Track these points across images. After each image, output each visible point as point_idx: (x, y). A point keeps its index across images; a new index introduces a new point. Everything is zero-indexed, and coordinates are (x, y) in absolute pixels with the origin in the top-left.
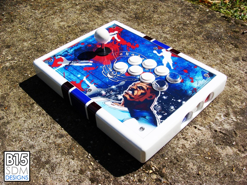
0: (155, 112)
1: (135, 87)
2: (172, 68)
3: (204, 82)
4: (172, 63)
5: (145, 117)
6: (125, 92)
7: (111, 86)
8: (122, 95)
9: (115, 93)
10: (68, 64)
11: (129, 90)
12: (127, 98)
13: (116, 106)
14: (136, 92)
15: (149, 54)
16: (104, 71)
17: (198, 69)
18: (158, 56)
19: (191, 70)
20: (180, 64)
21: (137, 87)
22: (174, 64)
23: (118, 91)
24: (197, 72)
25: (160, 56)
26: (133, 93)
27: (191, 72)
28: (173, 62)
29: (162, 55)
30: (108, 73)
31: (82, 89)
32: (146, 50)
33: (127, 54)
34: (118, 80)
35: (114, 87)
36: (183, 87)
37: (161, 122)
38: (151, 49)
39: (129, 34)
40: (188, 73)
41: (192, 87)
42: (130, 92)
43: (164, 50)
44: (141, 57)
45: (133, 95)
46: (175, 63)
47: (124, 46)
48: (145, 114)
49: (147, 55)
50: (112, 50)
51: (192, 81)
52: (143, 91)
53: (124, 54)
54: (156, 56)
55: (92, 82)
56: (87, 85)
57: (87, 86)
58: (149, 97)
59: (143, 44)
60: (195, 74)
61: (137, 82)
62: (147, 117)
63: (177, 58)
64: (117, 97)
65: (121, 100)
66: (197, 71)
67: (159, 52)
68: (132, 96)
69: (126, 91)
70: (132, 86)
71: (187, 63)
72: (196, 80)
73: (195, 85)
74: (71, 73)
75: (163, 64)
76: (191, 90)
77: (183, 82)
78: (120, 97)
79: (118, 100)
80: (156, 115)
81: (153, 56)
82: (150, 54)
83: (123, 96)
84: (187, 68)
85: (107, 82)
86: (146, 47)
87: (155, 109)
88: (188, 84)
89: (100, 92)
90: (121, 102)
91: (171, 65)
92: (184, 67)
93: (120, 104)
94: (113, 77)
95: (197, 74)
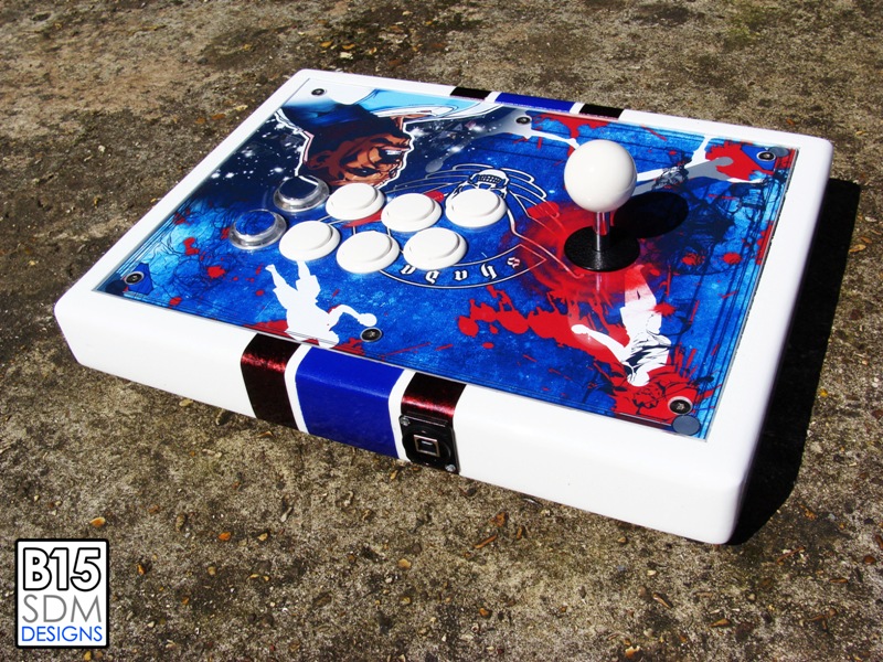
0: (296, 131)
1: (385, 167)
2: (271, 268)
3: (145, 255)
4: (274, 290)
5: (321, 114)
6: (408, 147)
7: (465, 149)
8: (413, 139)
9: (440, 137)
10: (686, 166)
11: (400, 157)
12: (394, 136)
13: (414, 111)
14: (375, 156)
15: (392, 301)
16: (530, 182)
17: (166, 297)
18: (347, 302)
19: (193, 282)
20: (243, 296)
21: (379, 172)
22: (267, 289)
23: (435, 145)
24: (171, 282)
25: (335, 306)
26: (382, 153)
27: (195, 276)
28: (274, 295)
29: (328, 311)
30: (507, 180)
31: (551, 119)
32: (415, 317)
33: (489, 271)
34: (454, 169)
35: (456, 149)
36: (222, 214)
37: (274, 117)
38: (393, 328)
39: (555, 385)
40: (208, 267)
41: (190, 224)
42: (392, 152)
43: (329, 341)
44: (419, 276)
45: (379, 149)
46: (265, 289)
47: (532, 304)
48: (323, 120)
49: (396, 295)
50: (567, 269)
51: (189, 242)
52: (353, 165)
53: (501, 267)
54: (356, 300)
55: (540, 141)
56: (545, 131)
57: (544, 128)
58: (328, 156)
59: (446, 347)
60: (178, 271)
61: (386, 184)
62: (316, 116)
63: (260, 318)
64: (425, 131)
65: (410, 128)
66: (171, 287)
67: (345, 326)
68: (380, 145)
69: (408, 151)
70: (396, 170)
71: (211, 307)
72: (174, 253)
73: (180, 234)
74: (638, 145)
75: (312, 273)
76: (193, 213)
77: (221, 230)
78: (416, 133)
79: (420, 125)
80: (290, 126)
81: (369, 294)
82: (386, 301)
83: (409, 137)
84: (211, 288)
85: (490, 156)
86: (423, 332)
87: (299, 136)
88: (204, 228)
89: (488, 127)
90: (405, 124)
91: (278, 279)
92: (224, 288)
93: (405, 120)
94: (481, 173)
95: (169, 276)
